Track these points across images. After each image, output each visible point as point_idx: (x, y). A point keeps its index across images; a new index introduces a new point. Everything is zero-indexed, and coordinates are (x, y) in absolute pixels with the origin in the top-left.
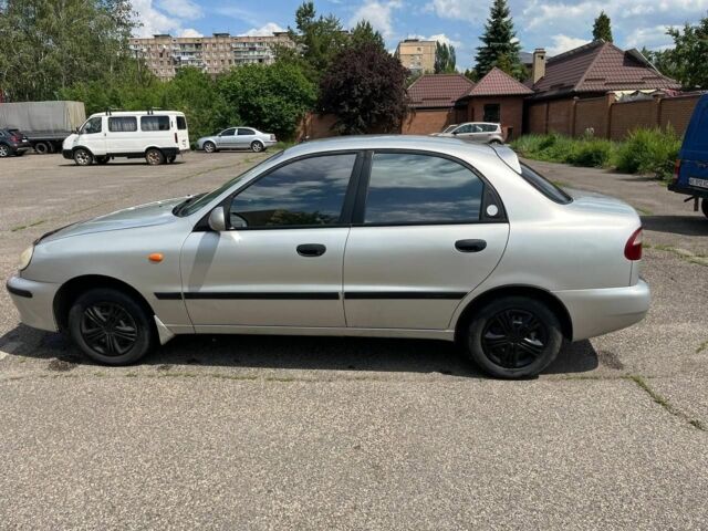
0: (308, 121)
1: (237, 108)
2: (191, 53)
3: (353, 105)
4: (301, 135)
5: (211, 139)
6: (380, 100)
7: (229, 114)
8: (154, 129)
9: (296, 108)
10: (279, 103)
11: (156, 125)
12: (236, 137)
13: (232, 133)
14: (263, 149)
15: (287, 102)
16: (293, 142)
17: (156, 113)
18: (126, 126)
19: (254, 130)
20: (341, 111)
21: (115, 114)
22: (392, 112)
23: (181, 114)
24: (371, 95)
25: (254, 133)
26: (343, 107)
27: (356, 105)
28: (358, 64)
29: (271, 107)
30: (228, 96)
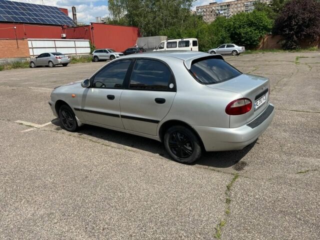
0: (266, 39)
1: (229, 35)
2: (225, 10)
3: (291, 30)
4: (261, 46)
5: (214, 50)
6: (308, 26)
7: (225, 38)
8: (183, 47)
9: (260, 33)
10: (251, 31)
11: (184, 45)
12: (225, 49)
13: (224, 47)
14: (238, 54)
15: (255, 30)
16: (256, 50)
17: (185, 40)
18: (173, 46)
19: (234, 45)
20: (284, 33)
21: (169, 41)
22: (314, 33)
23: (196, 39)
24: (302, 24)
25: (234, 46)
26: (286, 31)
27: (293, 29)
28: (296, 8)
29: (246, 33)
30: (227, 29)
